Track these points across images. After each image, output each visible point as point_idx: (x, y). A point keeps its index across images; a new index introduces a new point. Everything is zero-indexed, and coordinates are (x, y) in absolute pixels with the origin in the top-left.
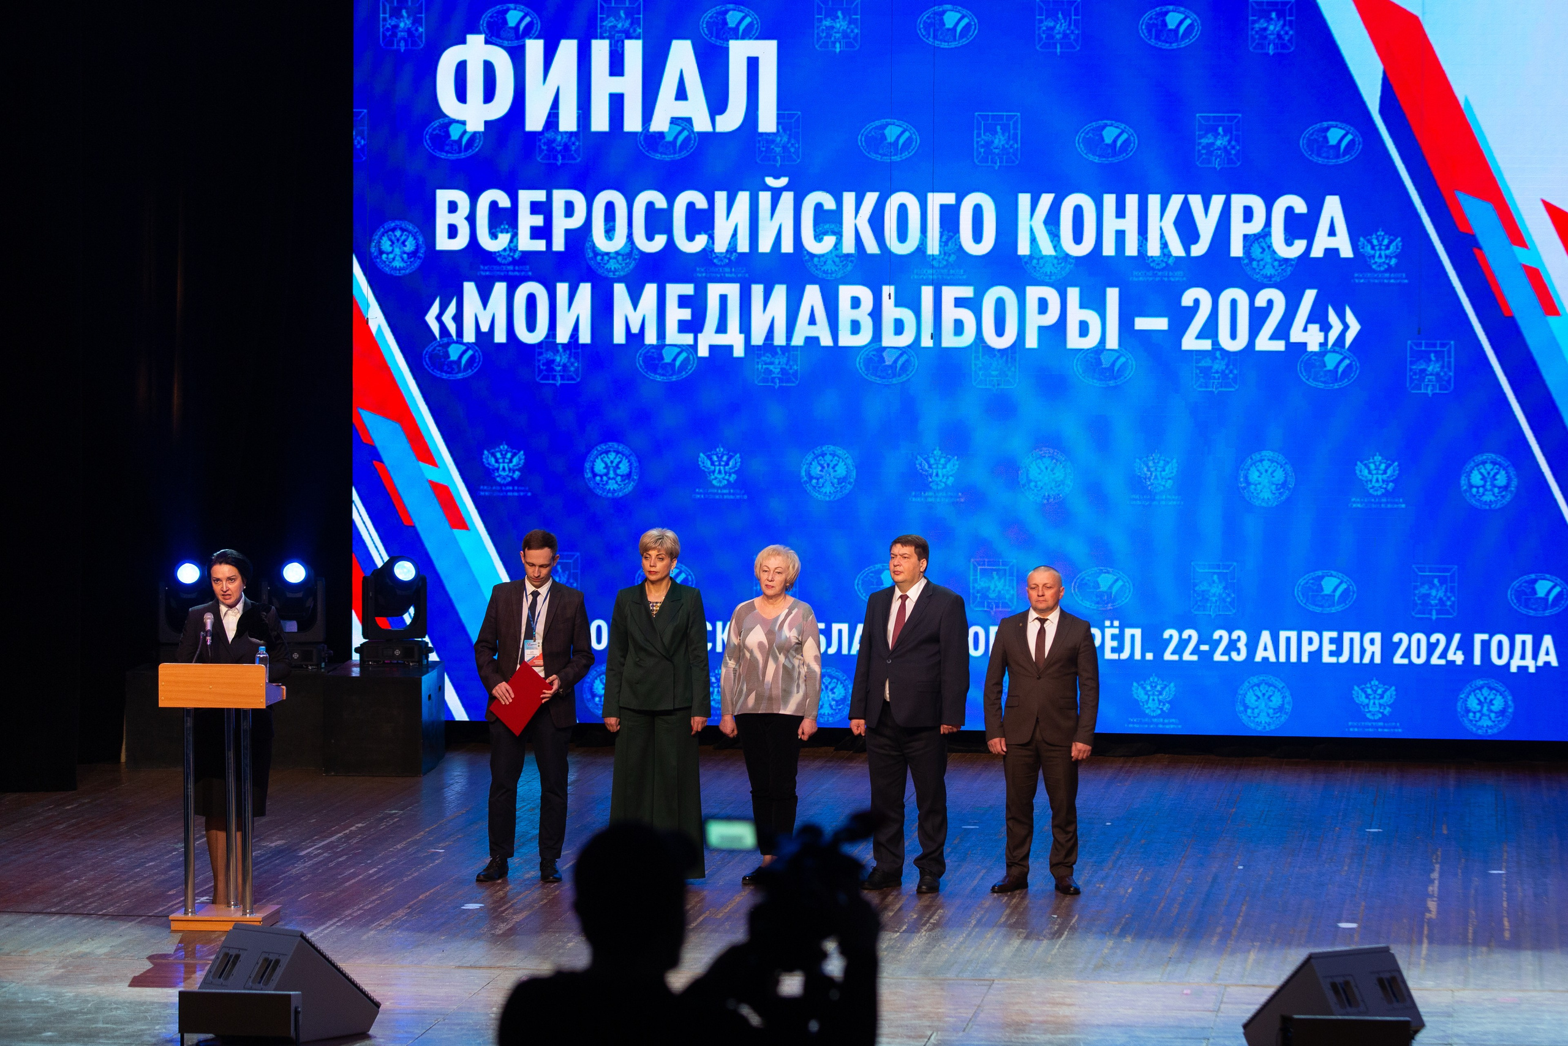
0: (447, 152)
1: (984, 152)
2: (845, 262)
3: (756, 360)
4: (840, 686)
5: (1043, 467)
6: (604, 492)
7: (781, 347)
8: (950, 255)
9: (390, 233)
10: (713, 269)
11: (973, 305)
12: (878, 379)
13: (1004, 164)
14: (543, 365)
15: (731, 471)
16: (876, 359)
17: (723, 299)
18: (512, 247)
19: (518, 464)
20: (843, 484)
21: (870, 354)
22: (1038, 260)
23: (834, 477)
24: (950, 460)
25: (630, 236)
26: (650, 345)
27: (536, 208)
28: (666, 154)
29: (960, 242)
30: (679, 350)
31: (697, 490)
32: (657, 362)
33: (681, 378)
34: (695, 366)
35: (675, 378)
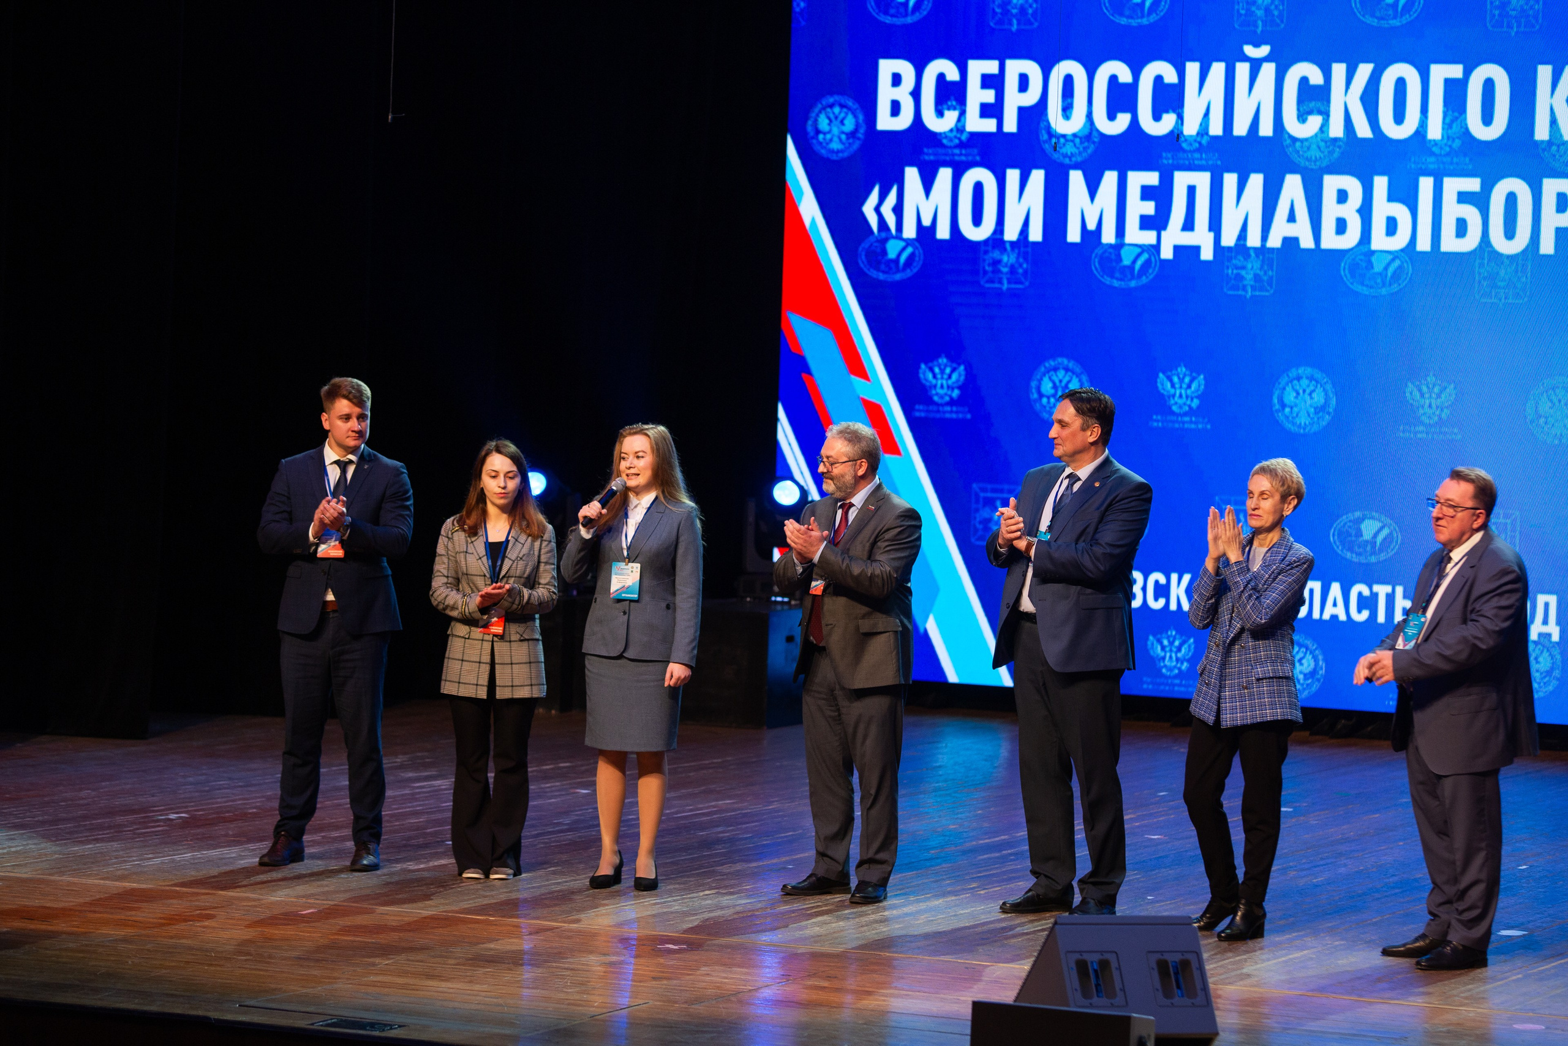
0: (892, 16)
1: (1500, 15)
2: (1331, 148)
3: (1226, 264)
4: (1309, 657)
5: (1555, 400)
7: (1255, 249)
8: (1453, 140)
9: (829, 110)
10: (1181, 155)
11: (1480, 201)
12: (1365, 288)
13: (1522, 29)
14: (989, 265)
15: (1193, 395)
16: (1364, 265)
17: (1191, 190)
18: (960, 128)
19: (958, 381)
20: (1321, 414)
21: (1357, 259)
22: (1558, 146)
23: (1311, 406)
24: (1445, 388)
25: (1089, 115)
26: (1107, 244)
27: (988, 81)
28: (1132, 18)
29: (1466, 125)
30: (1139, 250)
31: (1154, 417)
32: (1114, 264)
33: (1140, 284)
34: (1157, 269)
35: (1133, 284)
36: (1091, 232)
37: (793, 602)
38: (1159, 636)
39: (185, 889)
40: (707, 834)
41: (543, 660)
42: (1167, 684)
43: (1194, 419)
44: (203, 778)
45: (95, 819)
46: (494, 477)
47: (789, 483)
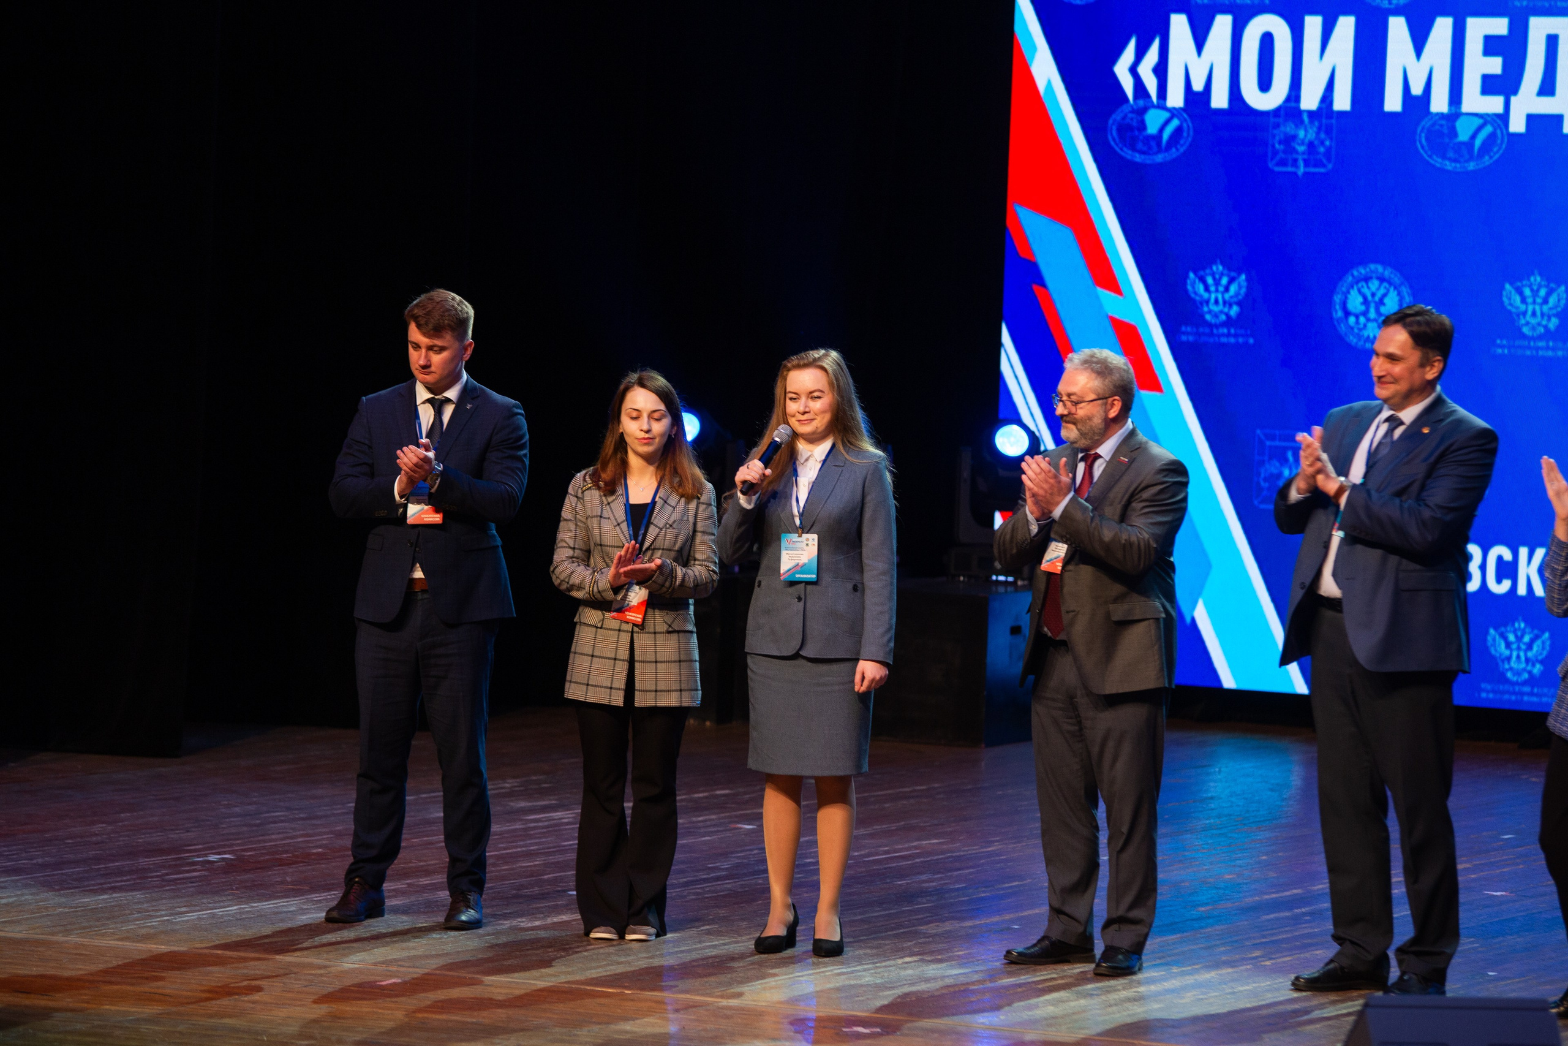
6: (1359, 339)
14: (1280, 143)
15: (1551, 313)
17: (1552, 42)
19: (1237, 294)
26: (1437, 114)
30: (1481, 121)
31: (1498, 341)
32: (1447, 140)
33: (1481, 166)
34: (1504, 146)
35: (1472, 166)
36: (1417, 98)
37: (1020, 583)
38: (1503, 629)
39: (228, 953)
40: (907, 884)
41: (697, 658)
42: (1514, 693)
43: (1551, 344)
44: (252, 808)
45: (113, 861)
46: (635, 418)
47: (1014, 428)
